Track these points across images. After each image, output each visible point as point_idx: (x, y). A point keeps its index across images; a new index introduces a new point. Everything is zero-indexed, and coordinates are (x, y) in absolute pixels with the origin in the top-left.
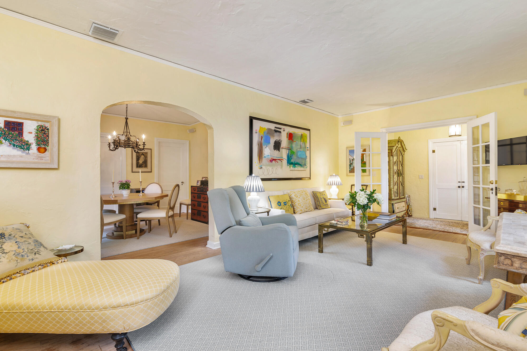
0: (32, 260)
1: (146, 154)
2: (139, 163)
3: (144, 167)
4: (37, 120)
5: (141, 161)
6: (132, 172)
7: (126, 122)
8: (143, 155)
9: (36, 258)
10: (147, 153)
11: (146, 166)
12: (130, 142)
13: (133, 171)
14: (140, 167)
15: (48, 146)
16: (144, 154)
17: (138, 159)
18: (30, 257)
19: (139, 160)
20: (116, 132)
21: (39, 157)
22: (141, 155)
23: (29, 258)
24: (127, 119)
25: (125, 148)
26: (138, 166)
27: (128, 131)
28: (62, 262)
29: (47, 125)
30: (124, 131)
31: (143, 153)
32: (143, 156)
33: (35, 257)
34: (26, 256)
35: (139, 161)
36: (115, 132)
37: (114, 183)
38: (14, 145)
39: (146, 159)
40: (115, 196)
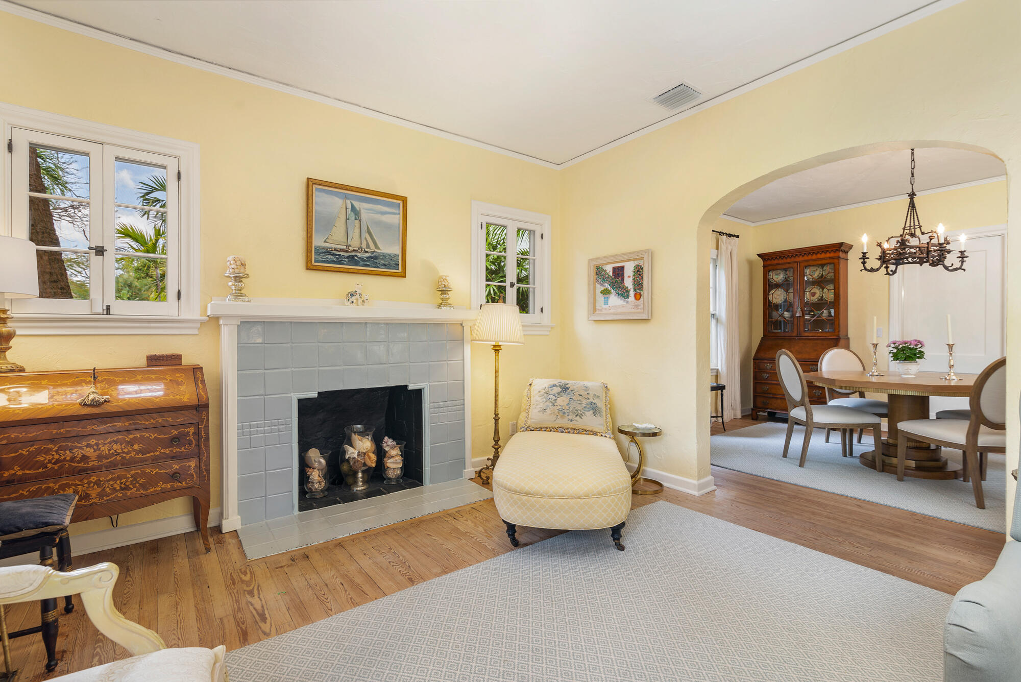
0: (572, 420)
4: (634, 260)
7: (912, 206)
9: (576, 421)
12: (907, 249)
15: (642, 291)
18: (570, 417)
20: (867, 235)
21: (636, 305)
23: (568, 417)
24: (912, 195)
27: (917, 223)
28: (602, 436)
29: (641, 263)
30: (905, 224)
33: (576, 419)
34: (567, 414)
36: (865, 235)
37: (877, 344)
38: (618, 294)
40: (879, 374)
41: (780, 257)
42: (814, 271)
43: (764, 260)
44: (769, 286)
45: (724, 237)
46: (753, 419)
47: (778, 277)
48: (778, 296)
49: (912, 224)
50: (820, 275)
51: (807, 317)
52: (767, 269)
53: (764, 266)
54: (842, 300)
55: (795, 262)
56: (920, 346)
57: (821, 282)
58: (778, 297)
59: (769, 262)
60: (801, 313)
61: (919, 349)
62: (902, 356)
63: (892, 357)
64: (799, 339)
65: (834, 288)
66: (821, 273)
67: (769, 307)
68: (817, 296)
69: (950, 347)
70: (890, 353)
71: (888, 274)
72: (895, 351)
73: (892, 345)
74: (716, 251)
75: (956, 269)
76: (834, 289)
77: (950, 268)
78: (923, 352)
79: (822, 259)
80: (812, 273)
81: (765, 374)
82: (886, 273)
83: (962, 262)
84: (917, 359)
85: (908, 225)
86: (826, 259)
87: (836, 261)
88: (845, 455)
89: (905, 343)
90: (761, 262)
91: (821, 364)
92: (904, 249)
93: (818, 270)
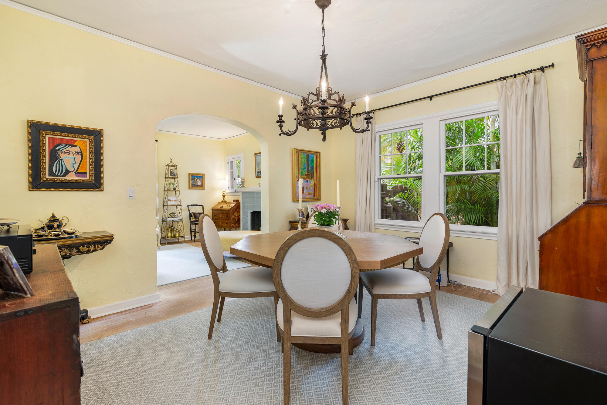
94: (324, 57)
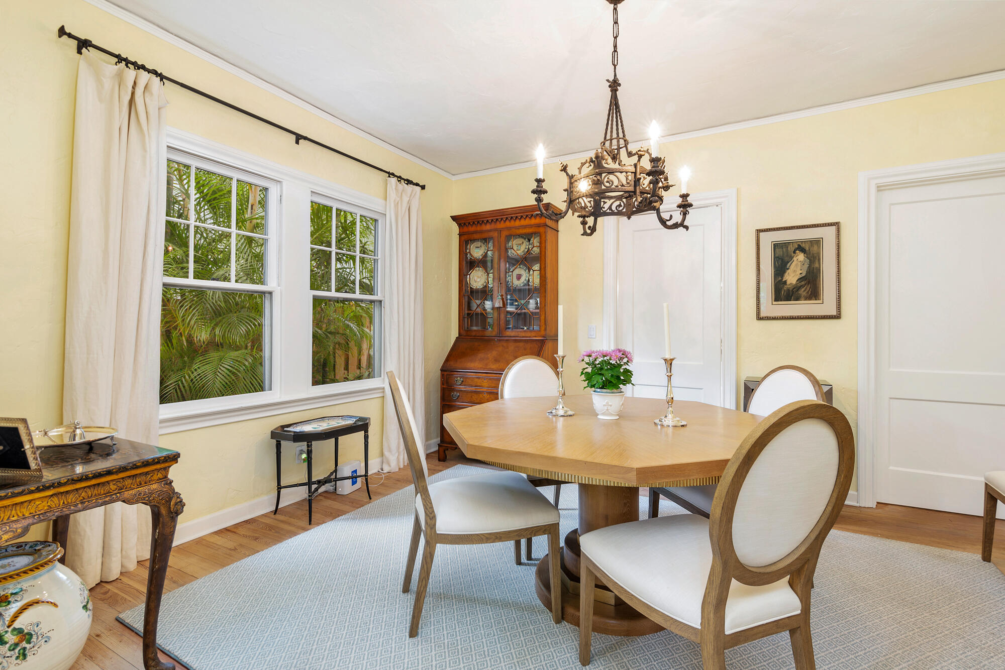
1: (815, 248)
2: (785, 282)
3: (805, 300)
5: (792, 277)
6: (759, 318)
7: (614, 104)
8: (803, 250)
10: (817, 242)
11: (814, 294)
12: (603, 175)
13: (762, 315)
14: (788, 298)
16: (807, 249)
17: (781, 266)
19: (785, 272)
22: (794, 252)
24: (613, 83)
25: (629, 218)
26: (782, 293)
27: (621, 137)
30: (605, 136)
31: (803, 245)
32: (801, 257)
35: (786, 274)
39: (817, 265)
40: (566, 412)
41: (478, 222)
42: (521, 244)
43: (460, 225)
44: (467, 265)
45: (393, 180)
46: (439, 460)
47: (477, 251)
48: (477, 279)
49: (615, 135)
50: (526, 250)
51: (510, 309)
52: (465, 240)
53: (460, 235)
54: (549, 286)
55: (496, 230)
56: (625, 360)
57: (526, 261)
58: (479, 280)
59: (465, 229)
60: (502, 304)
61: (624, 367)
62: (598, 379)
63: (585, 381)
64: (500, 340)
65: (540, 268)
66: (527, 247)
67: (468, 295)
68: (523, 279)
69: (669, 362)
70: (582, 373)
71: (585, 234)
72: (589, 370)
73: (587, 359)
74: (384, 202)
75: (676, 226)
76: (540, 270)
77: (669, 223)
78: (630, 372)
79: (525, 227)
80: (518, 248)
81: (455, 393)
82: (582, 232)
83: (685, 214)
84: (621, 386)
85: (608, 137)
86: (530, 226)
87: (542, 230)
88: (519, 563)
89: (604, 356)
90: (455, 228)
91: (503, 384)
92: (600, 174)
93: (524, 244)
94: (614, 85)
